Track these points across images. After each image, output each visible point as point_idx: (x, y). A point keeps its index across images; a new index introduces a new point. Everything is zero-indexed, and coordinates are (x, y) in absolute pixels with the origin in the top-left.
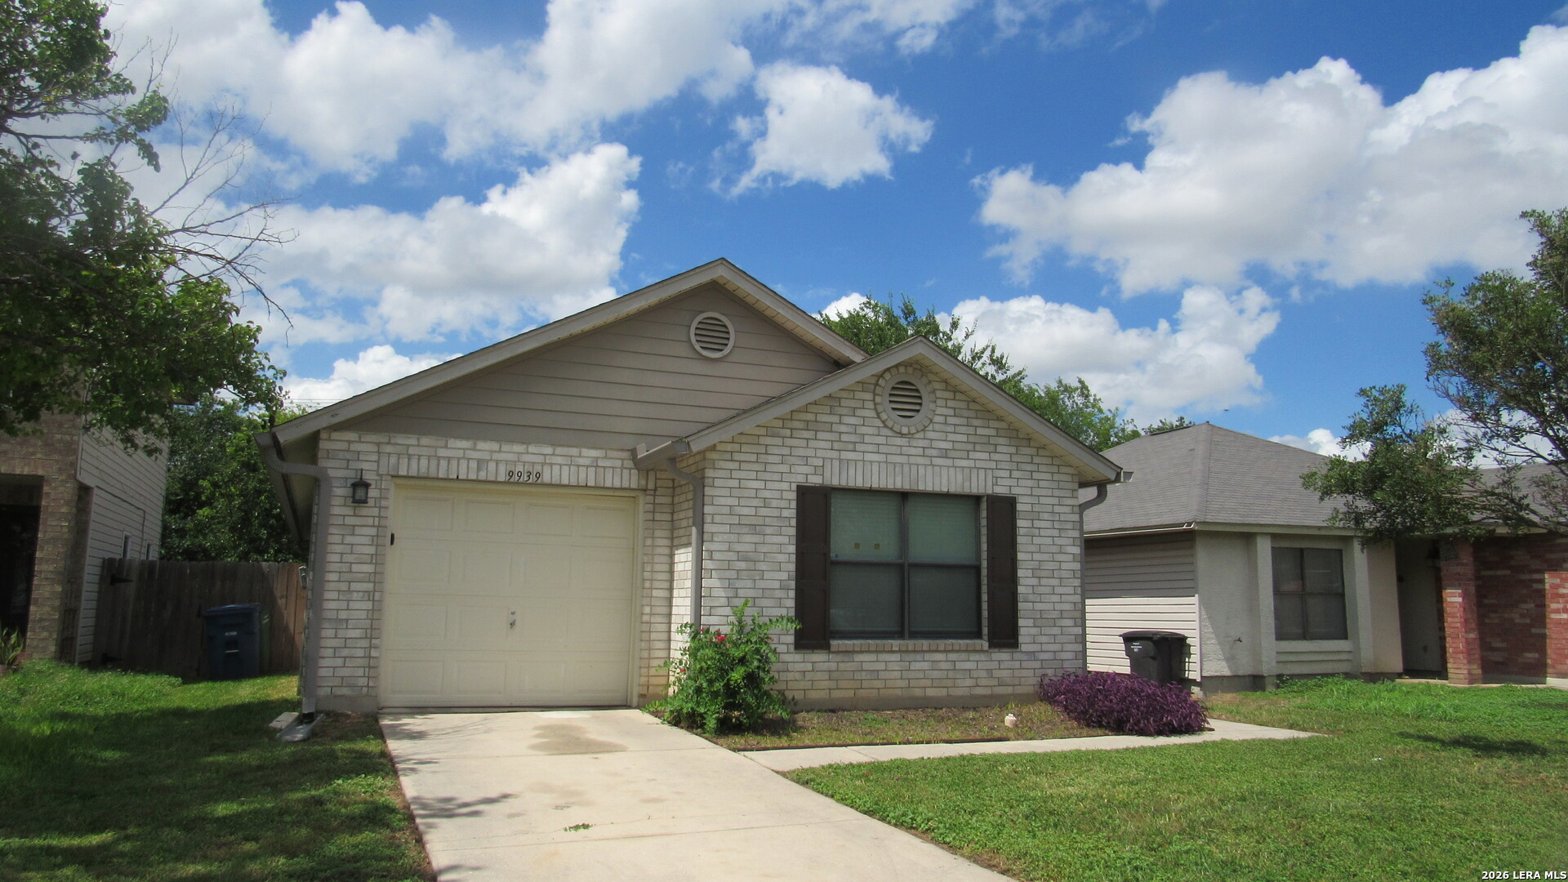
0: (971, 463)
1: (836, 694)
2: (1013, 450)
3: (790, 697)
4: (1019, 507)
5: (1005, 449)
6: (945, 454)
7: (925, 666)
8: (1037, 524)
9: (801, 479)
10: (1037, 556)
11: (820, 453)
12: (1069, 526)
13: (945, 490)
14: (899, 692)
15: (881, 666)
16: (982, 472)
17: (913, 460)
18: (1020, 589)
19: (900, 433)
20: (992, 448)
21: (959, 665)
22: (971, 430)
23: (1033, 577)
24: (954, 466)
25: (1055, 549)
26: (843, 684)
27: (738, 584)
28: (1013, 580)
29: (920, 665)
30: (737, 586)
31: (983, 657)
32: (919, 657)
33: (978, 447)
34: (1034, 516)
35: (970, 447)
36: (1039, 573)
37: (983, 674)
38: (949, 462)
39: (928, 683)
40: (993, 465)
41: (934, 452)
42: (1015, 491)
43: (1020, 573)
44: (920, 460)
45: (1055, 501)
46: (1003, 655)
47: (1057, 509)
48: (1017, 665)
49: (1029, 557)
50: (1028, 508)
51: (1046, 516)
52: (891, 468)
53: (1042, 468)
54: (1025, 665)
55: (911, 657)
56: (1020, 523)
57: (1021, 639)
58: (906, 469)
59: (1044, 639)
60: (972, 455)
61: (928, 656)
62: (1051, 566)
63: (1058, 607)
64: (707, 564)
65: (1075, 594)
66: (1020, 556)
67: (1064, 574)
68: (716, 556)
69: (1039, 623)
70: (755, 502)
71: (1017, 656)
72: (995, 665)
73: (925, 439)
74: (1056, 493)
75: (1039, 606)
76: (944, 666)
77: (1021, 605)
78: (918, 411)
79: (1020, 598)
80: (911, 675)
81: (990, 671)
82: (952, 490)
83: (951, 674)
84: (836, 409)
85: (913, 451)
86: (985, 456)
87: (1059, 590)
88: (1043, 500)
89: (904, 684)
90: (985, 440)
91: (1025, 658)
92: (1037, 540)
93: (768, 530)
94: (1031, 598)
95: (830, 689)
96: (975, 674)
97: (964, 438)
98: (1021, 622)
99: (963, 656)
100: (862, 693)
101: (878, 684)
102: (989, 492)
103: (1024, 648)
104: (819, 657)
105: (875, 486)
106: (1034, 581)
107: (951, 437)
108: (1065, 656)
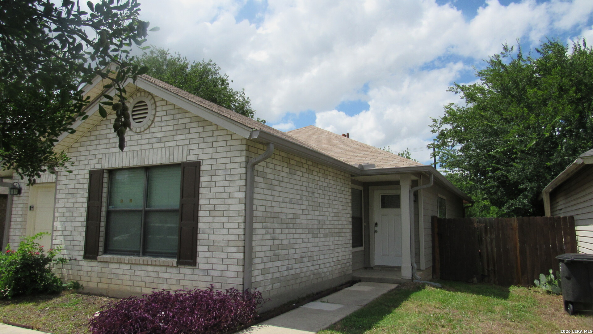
0: (174, 143)
1: (101, 286)
2: (201, 129)
3: (81, 284)
4: (203, 168)
5: (195, 129)
6: (160, 140)
7: (142, 273)
8: (214, 178)
9: (92, 167)
10: (213, 201)
11: (101, 152)
12: (237, 177)
13: (159, 163)
14: (128, 288)
15: (120, 272)
16: (181, 148)
17: (144, 147)
18: (200, 225)
19: (136, 132)
20: (187, 131)
21: (161, 275)
22: (175, 122)
23: (210, 216)
24: (153, 148)
25: (225, 195)
26: (103, 280)
27: (66, 224)
28: (195, 219)
29: (140, 272)
30: (66, 225)
31: (174, 270)
32: (139, 267)
33: (179, 132)
34: (213, 173)
35: (174, 133)
36: (213, 213)
37: (174, 282)
38: (162, 145)
39: (143, 284)
40: (187, 142)
41: (154, 140)
42: (201, 157)
43: (201, 214)
44: (147, 147)
45: (228, 160)
46: (186, 270)
47: (229, 166)
48: (195, 278)
49: (207, 202)
50: (209, 168)
51: (220, 172)
52: (132, 153)
53: (220, 138)
54: (201, 278)
55: (135, 267)
56: (202, 179)
57: (199, 260)
58: (139, 153)
59: (214, 261)
60: (176, 138)
61: (144, 268)
62: (222, 207)
63: (226, 237)
64: (57, 214)
65: (239, 228)
66: (201, 202)
67: (232, 213)
68: (60, 210)
69: (211, 249)
70: (75, 182)
71: (196, 271)
72: (181, 277)
73: (150, 133)
74: (229, 154)
75: (212, 237)
76: (152, 274)
77: (200, 236)
78: (145, 117)
79: (200, 231)
80: (135, 278)
81: (178, 280)
82: (163, 162)
83: (156, 280)
84: (108, 125)
85: (144, 142)
86: (183, 137)
87: (227, 225)
88: (219, 161)
89: (130, 283)
90: (183, 126)
91: (201, 273)
92: (213, 190)
93: (79, 195)
94: (207, 231)
95: (98, 283)
96: (169, 281)
97: (171, 128)
98: (199, 248)
99: (163, 269)
100: (112, 286)
101: (119, 282)
102: (185, 160)
103: (201, 266)
104: (93, 264)
105: (124, 166)
106: (211, 219)
107: (164, 129)
108: (228, 274)
